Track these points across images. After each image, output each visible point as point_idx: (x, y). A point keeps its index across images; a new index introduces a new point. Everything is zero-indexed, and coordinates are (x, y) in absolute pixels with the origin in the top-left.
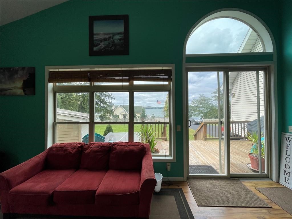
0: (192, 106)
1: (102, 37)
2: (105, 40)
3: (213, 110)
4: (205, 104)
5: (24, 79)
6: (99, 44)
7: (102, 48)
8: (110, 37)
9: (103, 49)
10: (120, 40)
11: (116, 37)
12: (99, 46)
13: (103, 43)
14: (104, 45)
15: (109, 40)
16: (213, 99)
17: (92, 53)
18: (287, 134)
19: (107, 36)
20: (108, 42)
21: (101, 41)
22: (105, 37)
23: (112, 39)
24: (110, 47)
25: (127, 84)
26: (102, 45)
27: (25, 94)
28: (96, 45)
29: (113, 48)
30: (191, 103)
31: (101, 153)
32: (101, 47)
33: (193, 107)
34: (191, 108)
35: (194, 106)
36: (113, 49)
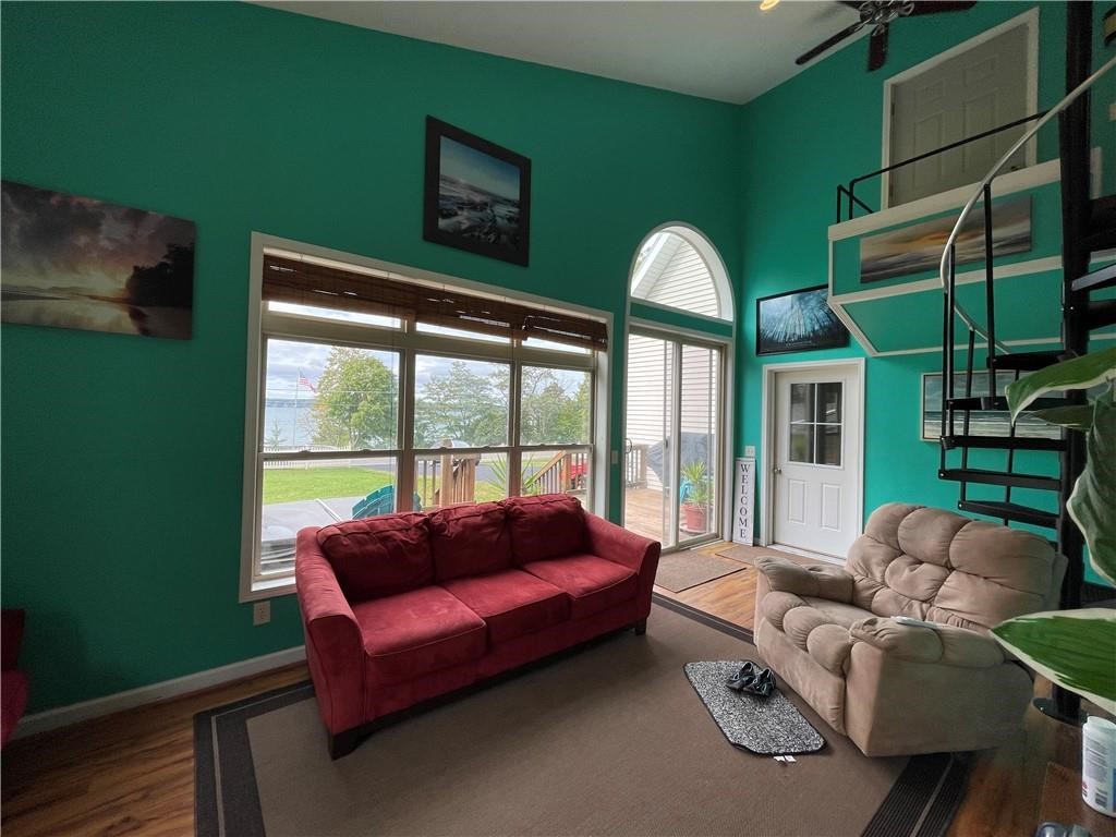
0: (427, 401)
1: (464, 195)
2: (473, 206)
3: (491, 417)
4: (470, 396)
5: (140, 265)
6: (456, 214)
7: (463, 227)
8: (486, 204)
9: (466, 231)
10: (510, 219)
11: (502, 210)
12: (455, 219)
13: (465, 213)
14: (468, 219)
15: (481, 211)
16: (495, 381)
17: (432, 235)
18: (744, 459)
19: (478, 198)
20: (479, 214)
21: (462, 205)
22: (472, 197)
23: (489, 211)
24: (485, 231)
25: (506, 341)
26: (464, 219)
27: (145, 332)
28: (445, 212)
29: (492, 237)
30: (422, 392)
31: (490, 530)
32: (460, 223)
33: (430, 404)
34: (424, 409)
35: (430, 400)
36: (493, 239)
